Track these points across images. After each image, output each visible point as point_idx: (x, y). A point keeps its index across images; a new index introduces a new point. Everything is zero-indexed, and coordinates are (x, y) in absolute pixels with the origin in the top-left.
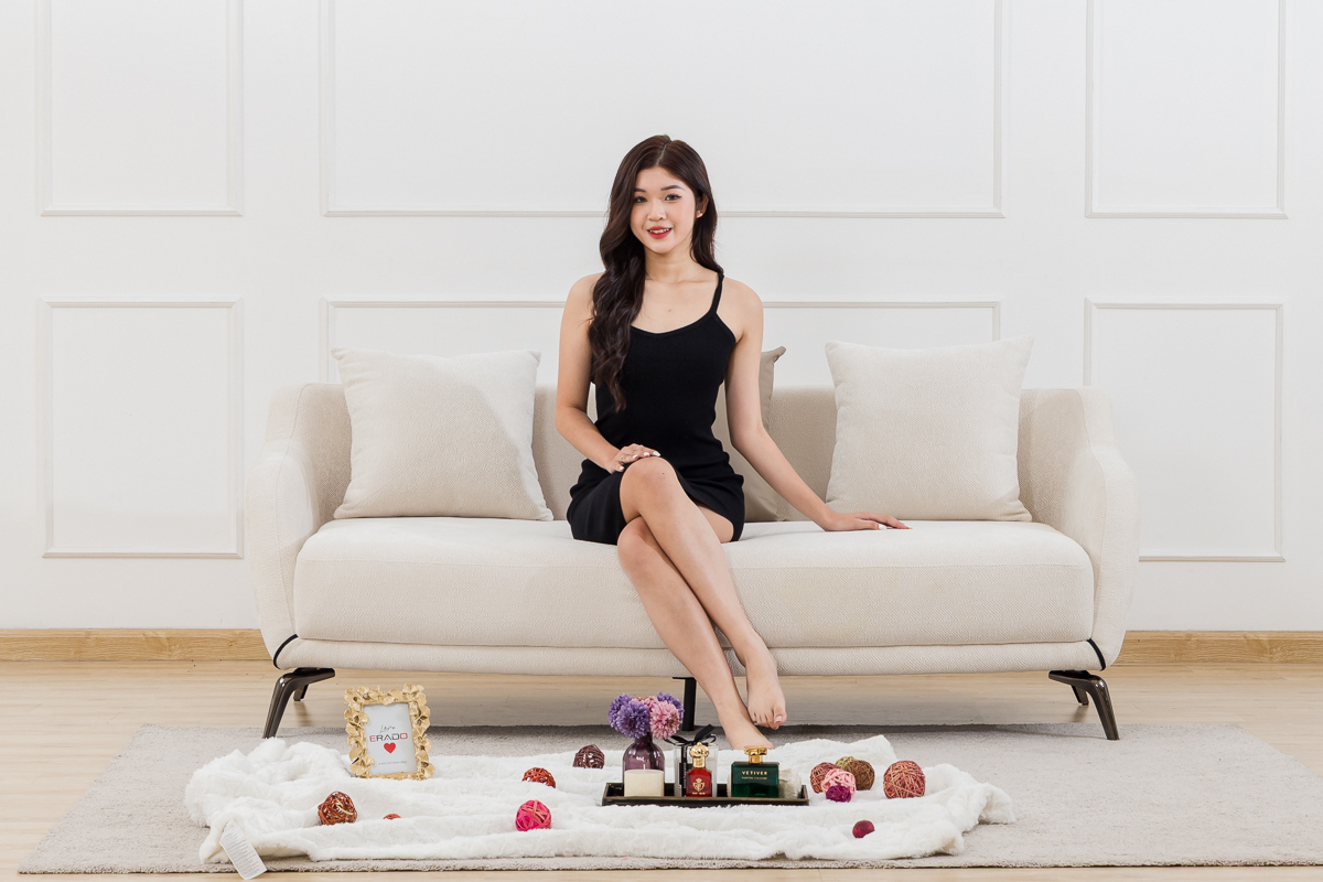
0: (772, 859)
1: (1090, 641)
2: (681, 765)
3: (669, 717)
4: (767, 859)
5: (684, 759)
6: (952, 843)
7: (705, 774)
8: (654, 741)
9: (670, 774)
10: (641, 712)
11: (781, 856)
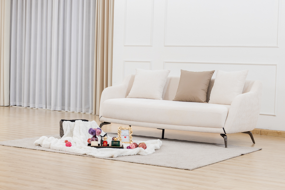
0: (84, 154)
1: (223, 128)
2: (101, 141)
3: (99, 132)
4: (83, 154)
5: (102, 139)
6: (113, 156)
7: (106, 142)
8: (97, 136)
9: (99, 142)
10: (94, 131)
11: (86, 154)
